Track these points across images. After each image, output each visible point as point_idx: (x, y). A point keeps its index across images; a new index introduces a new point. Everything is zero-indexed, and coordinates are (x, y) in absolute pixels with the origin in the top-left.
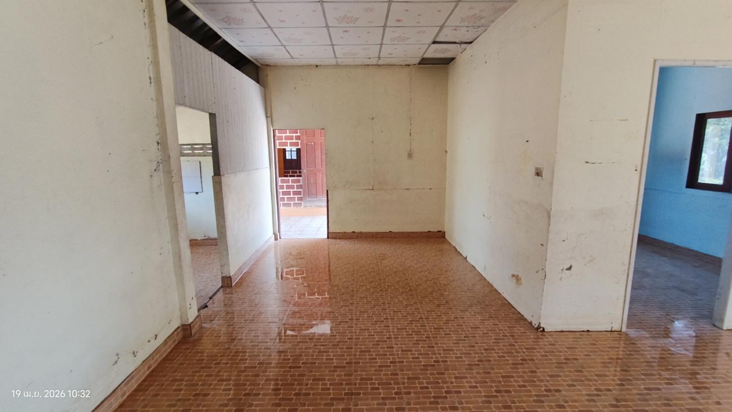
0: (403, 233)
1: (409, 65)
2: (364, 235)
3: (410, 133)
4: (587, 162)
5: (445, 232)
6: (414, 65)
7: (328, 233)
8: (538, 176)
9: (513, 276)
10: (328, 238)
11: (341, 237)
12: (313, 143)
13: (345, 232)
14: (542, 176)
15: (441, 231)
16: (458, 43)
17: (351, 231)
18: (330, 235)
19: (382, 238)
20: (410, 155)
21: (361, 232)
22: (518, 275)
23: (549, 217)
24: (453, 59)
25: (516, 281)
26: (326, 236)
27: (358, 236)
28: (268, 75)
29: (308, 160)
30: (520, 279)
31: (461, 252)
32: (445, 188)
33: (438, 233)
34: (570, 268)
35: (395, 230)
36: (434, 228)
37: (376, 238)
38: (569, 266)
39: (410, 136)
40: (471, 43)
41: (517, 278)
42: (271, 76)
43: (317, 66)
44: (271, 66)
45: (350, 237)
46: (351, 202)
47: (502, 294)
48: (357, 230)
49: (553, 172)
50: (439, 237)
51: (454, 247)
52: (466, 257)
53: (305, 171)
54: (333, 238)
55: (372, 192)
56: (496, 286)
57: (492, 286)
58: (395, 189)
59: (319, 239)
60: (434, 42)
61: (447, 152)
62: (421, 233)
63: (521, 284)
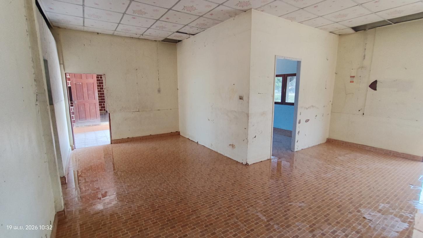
0: (157, 135)
1: (156, 41)
2: (135, 139)
3: (159, 79)
4: (259, 93)
5: (179, 132)
6: (159, 41)
7: (111, 141)
8: (241, 99)
9: (230, 145)
10: (111, 143)
11: (120, 142)
12: (80, 83)
13: (122, 139)
14: (243, 99)
15: (177, 132)
16: (188, 34)
17: (127, 137)
18: (113, 142)
19: (146, 139)
20: (159, 91)
21: (133, 137)
22: (233, 144)
23: (248, 117)
24: (180, 41)
25: (232, 147)
26: (110, 143)
27: (131, 140)
28: (59, 34)
29: (77, 94)
30: (234, 146)
31: (193, 140)
32: (178, 109)
33: (176, 133)
34: (255, 137)
35: (153, 133)
36: (174, 131)
37: (142, 139)
38: (255, 136)
39: (159, 80)
40: (193, 35)
41: (233, 146)
42: (62, 35)
43: (98, 33)
44: (61, 28)
45: (126, 141)
46: (126, 120)
47: (224, 155)
48: (131, 136)
49: (249, 98)
50: (177, 134)
51: (188, 139)
52: (198, 142)
53: (76, 102)
54: (114, 143)
55: (138, 113)
56: (219, 152)
57: (217, 153)
58: (152, 110)
59: (105, 145)
60: (177, 32)
61: (178, 89)
62: (167, 134)
63: (234, 148)
